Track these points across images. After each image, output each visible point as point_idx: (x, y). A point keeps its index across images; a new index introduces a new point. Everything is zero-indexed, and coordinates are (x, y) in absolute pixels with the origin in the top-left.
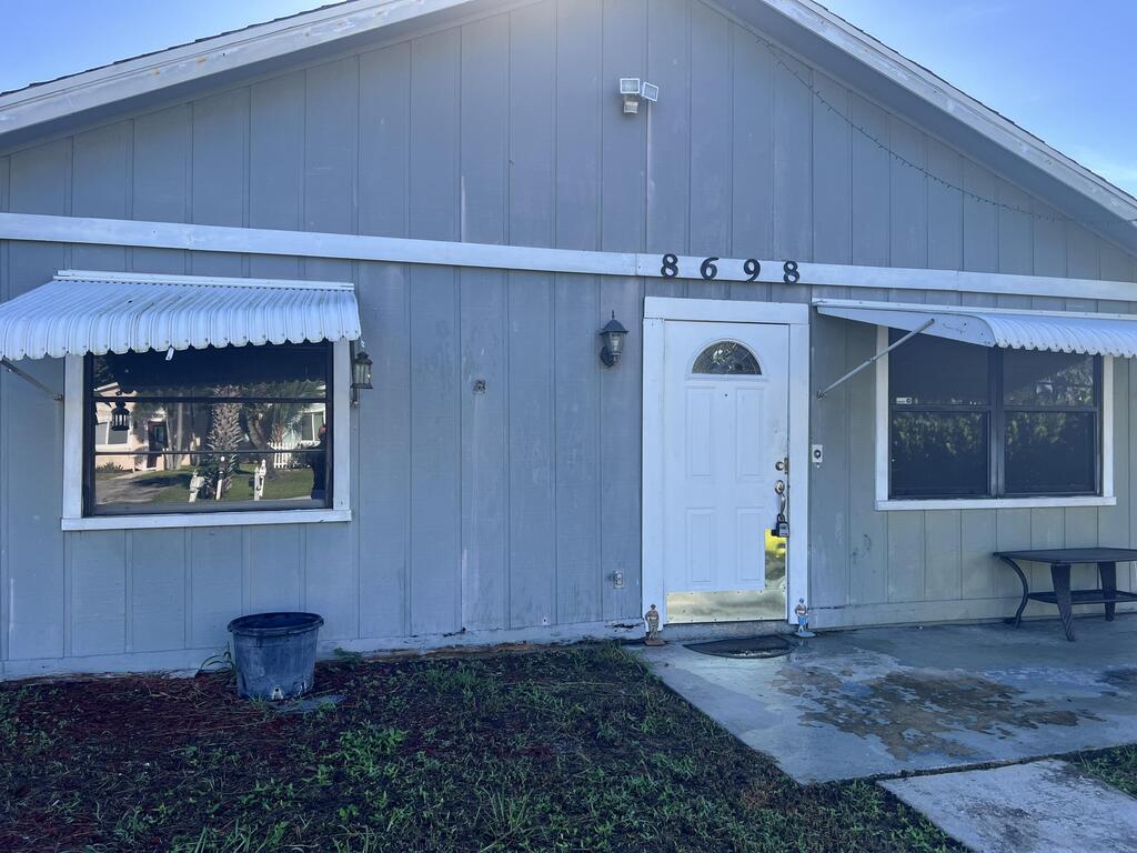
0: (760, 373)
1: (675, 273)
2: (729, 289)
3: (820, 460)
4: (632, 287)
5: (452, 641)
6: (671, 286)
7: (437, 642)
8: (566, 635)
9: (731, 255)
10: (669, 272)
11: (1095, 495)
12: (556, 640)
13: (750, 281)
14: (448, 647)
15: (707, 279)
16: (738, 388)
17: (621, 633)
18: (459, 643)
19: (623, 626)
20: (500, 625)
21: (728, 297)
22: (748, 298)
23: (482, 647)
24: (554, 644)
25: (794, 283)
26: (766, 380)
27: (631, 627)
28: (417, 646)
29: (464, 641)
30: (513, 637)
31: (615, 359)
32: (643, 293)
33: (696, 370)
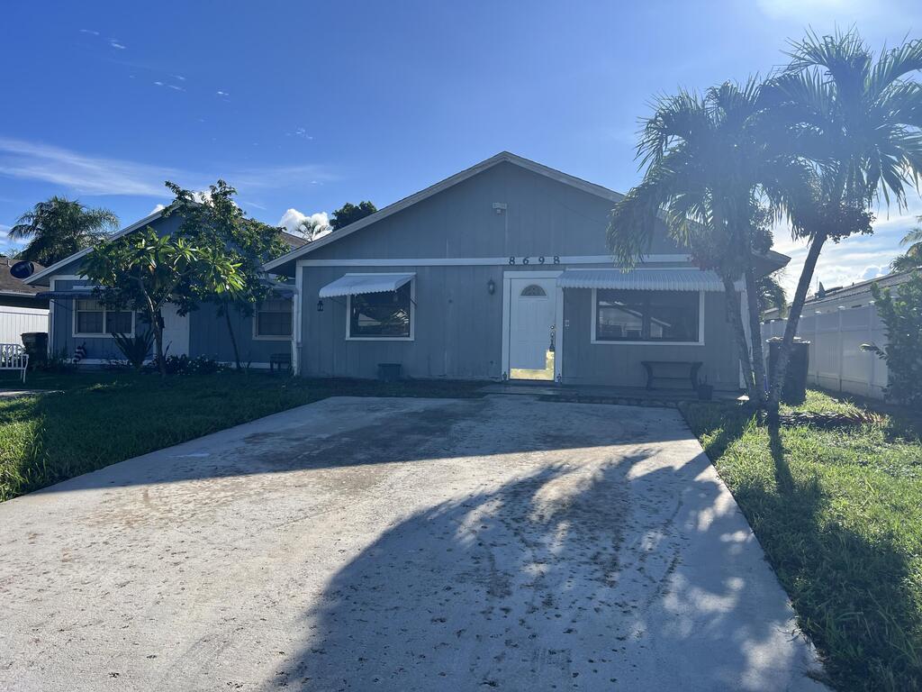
0: (545, 295)
1: (514, 263)
2: (534, 267)
3: (568, 325)
4: (499, 268)
5: (442, 378)
6: (513, 268)
7: (438, 377)
9: (534, 255)
11: (695, 341)
13: (541, 264)
15: (526, 264)
16: (538, 301)
19: (494, 377)
20: (456, 374)
21: (533, 270)
22: (541, 270)
25: (558, 264)
26: (548, 298)
27: (497, 378)
28: (431, 378)
31: (493, 292)
32: (503, 270)
33: (522, 295)
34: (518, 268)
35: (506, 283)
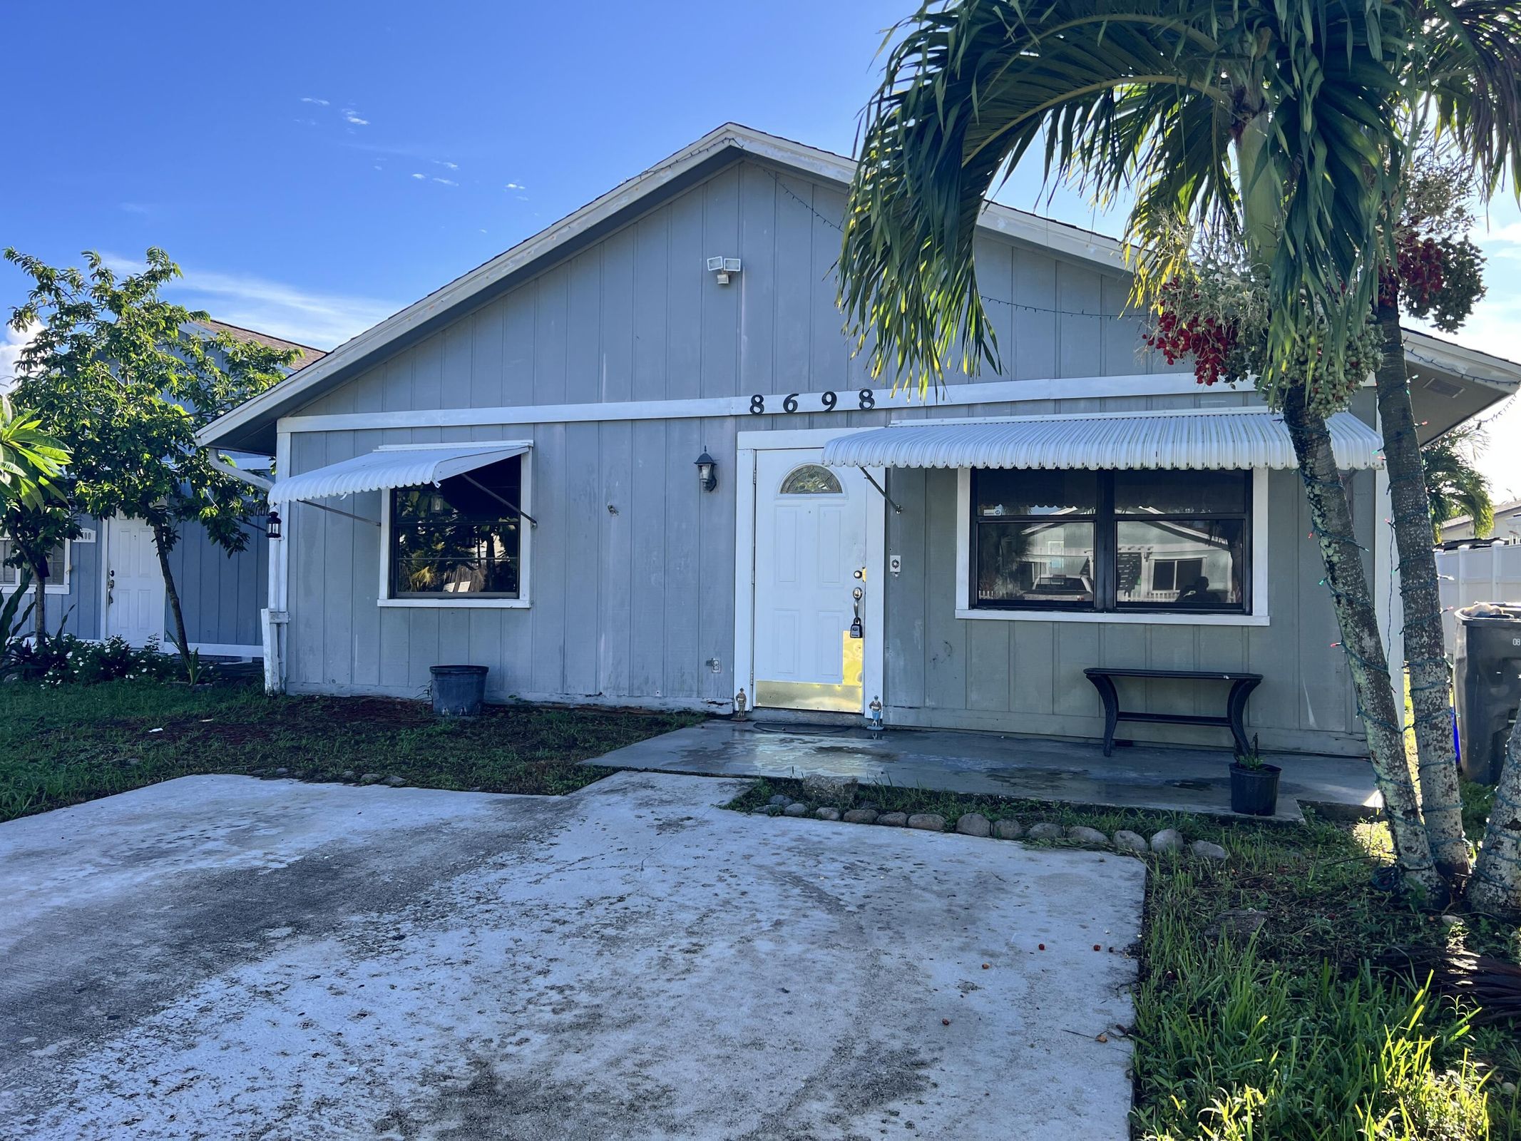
0: (840, 491)
1: (762, 410)
2: (811, 419)
3: (898, 570)
4: (730, 424)
5: (591, 701)
6: (762, 421)
7: (581, 700)
8: (671, 706)
9: (810, 390)
10: (757, 410)
11: (1244, 613)
12: (664, 708)
13: (828, 411)
14: (588, 705)
15: (790, 413)
16: (820, 506)
17: (713, 708)
18: (596, 702)
19: (714, 703)
20: (626, 693)
21: (811, 426)
22: (828, 426)
23: (611, 707)
24: (662, 712)
25: (870, 410)
26: (844, 498)
27: (721, 704)
28: (567, 701)
29: (599, 701)
30: (633, 703)
31: (711, 484)
32: (737, 430)
33: (783, 490)
34: (774, 421)
35: (744, 461)
